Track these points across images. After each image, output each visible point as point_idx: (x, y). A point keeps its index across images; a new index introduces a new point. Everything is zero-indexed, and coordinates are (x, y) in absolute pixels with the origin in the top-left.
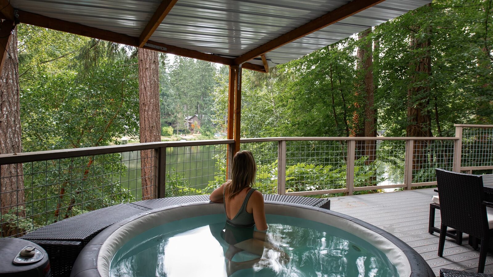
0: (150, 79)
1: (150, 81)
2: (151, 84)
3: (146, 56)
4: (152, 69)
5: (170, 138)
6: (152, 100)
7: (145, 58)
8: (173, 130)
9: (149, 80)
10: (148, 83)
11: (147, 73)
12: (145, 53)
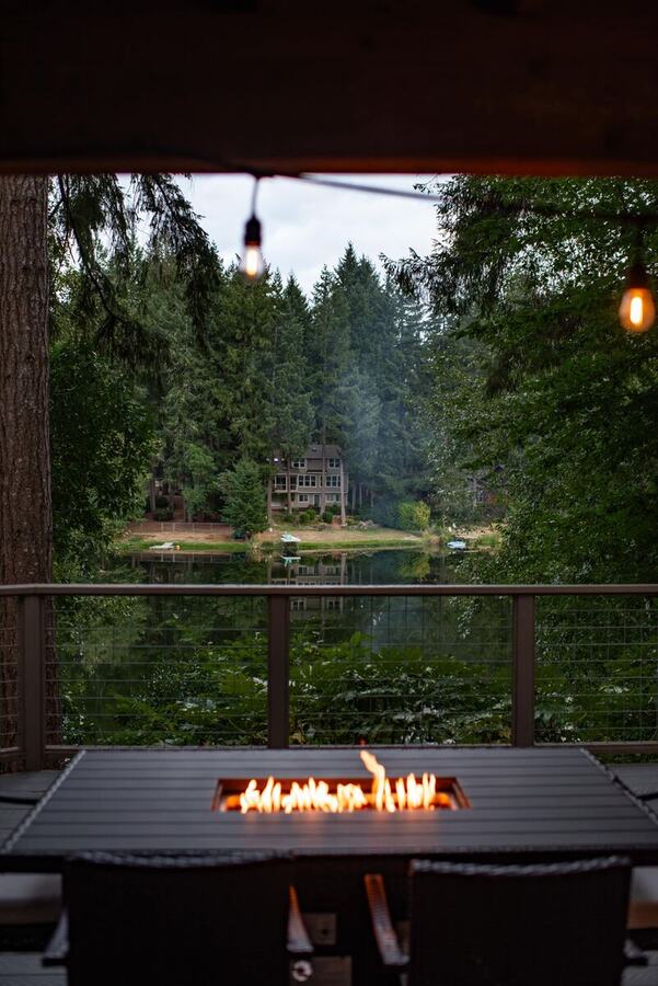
0: (14, 403)
1: (16, 409)
2: (17, 418)
3: (6, 343)
4: (20, 376)
5: (420, 536)
6: (20, 460)
7: (6, 348)
8: (429, 511)
9: (12, 408)
10: (11, 416)
11: (8, 389)
12: (6, 339)
